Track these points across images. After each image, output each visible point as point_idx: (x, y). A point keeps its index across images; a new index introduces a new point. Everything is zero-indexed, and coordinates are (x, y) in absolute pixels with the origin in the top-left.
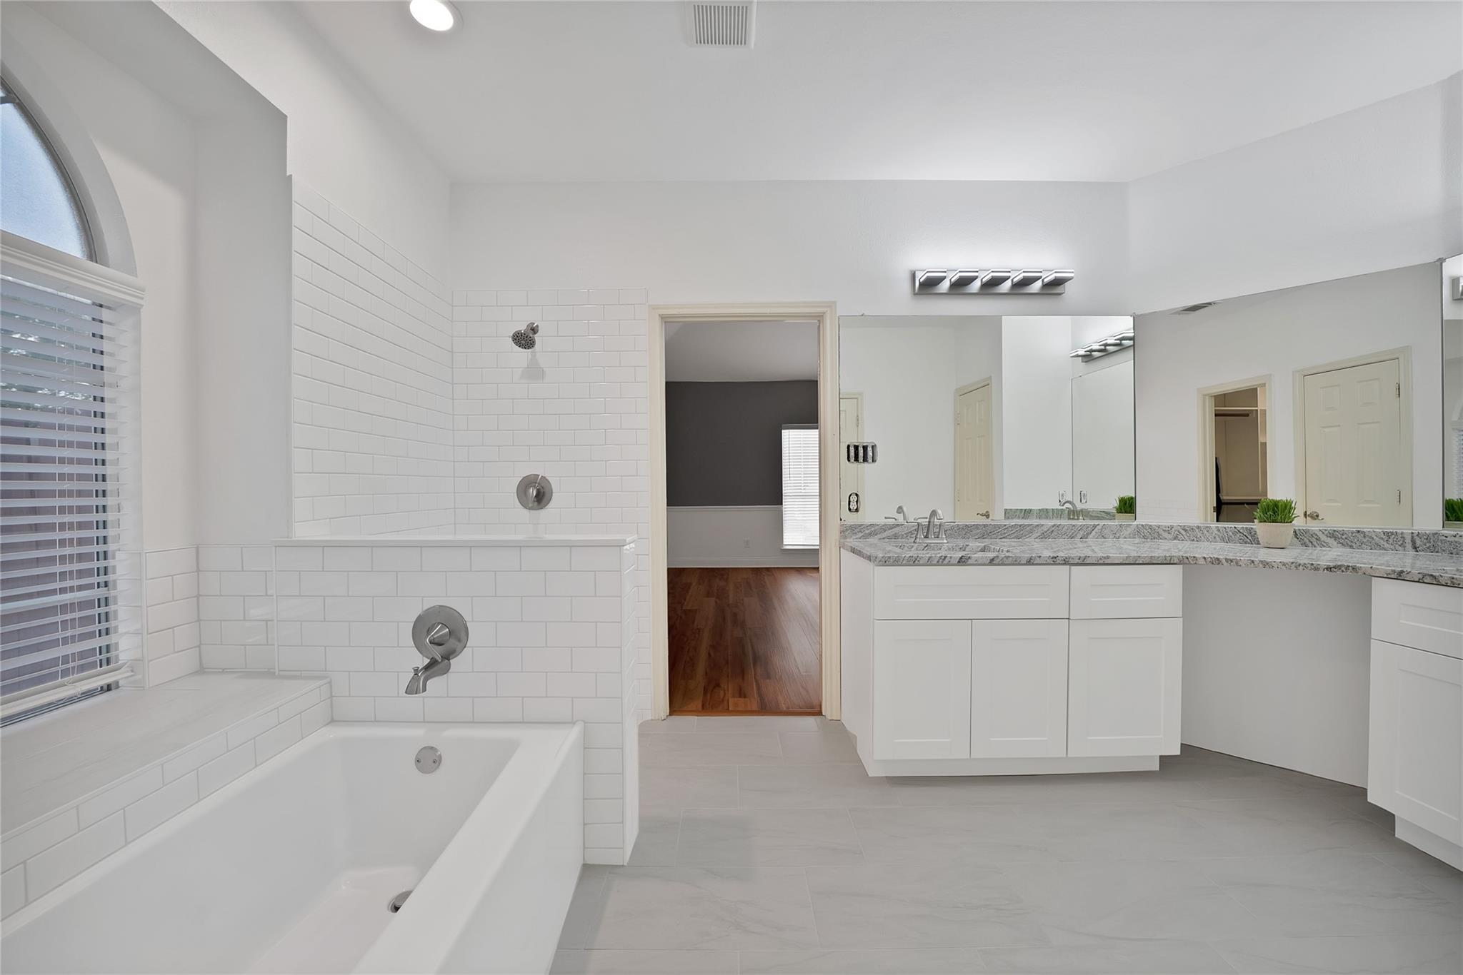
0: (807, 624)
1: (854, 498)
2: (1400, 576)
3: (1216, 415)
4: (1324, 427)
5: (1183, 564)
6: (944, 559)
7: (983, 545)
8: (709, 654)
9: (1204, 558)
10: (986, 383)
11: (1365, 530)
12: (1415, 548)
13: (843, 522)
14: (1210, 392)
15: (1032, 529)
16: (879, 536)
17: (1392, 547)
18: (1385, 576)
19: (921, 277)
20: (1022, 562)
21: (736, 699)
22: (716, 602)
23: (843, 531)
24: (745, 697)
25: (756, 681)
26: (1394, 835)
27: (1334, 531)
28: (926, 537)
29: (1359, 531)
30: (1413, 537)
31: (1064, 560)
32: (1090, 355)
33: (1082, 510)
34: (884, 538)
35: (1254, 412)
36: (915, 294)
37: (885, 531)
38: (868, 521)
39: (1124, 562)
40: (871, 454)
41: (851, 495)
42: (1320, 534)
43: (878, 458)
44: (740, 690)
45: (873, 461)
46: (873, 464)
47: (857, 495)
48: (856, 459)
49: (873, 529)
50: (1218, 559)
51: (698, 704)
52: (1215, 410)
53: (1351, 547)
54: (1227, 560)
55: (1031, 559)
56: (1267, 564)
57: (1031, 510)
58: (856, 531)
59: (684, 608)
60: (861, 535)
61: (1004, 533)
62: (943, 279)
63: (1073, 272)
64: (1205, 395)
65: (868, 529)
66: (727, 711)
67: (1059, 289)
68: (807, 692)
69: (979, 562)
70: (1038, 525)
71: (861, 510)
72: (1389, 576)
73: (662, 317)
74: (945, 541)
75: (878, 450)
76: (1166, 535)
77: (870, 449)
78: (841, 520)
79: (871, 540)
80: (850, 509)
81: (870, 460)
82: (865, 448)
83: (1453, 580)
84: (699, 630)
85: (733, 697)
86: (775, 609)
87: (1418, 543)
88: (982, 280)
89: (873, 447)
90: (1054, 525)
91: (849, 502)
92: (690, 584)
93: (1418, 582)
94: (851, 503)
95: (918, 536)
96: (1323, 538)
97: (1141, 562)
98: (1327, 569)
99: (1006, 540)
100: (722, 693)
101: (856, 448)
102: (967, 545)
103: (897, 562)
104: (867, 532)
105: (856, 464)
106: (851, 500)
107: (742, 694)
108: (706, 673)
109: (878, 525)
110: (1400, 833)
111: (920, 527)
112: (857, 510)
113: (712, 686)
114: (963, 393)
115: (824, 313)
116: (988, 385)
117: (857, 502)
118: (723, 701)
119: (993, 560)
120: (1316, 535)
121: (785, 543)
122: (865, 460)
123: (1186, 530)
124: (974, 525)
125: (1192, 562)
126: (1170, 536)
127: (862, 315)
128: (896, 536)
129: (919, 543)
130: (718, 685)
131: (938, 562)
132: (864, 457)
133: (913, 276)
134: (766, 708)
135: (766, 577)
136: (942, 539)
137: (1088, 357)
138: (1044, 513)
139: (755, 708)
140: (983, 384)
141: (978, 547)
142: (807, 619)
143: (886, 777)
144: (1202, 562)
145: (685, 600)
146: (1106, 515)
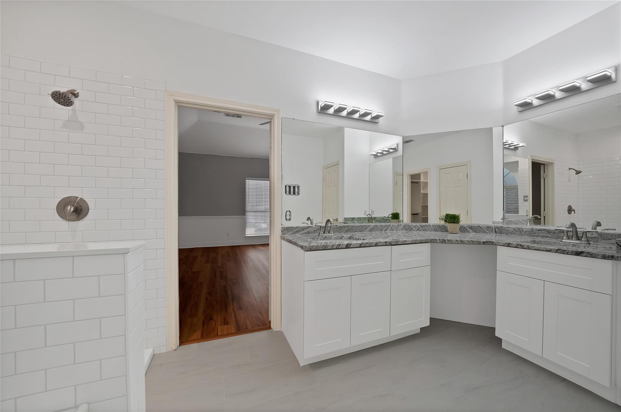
0: (259, 274)
1: (288, 213)
2: (509, 245)
3: (411, 183)
4: (445, 188)
5: (431, 243)
6: (339, 246)
7: (350, 236)
8: (207, 299)
9: (439, 239)
10: (337, 163)
11: (481, 226)
12: (496, 232)
13: (283, 226)
14: (410, 173)
15: (366, 227)
16: (301, 233)
17: (489, 232)
18: (503, 245)
19: (321, 104)
20: (373, 245)
21: (222, 326)
22: (211, 266)
23: (283, 231)
24: (228, 324)
25: (234, 312)
26: (502, 347)
27: (471, 226)
28: (324, 233)
29: (479, 226)
30: (495, 228)
31: (390, 243)
32: (377, 155)
33: (374, 218)
34: (303, 234)
35: (420, 182)
36: (319, 112)
37: (304, 230)
38: (295, 225)
39: (412, 243)
40: (297, 191)
41: (287, 212)
42: (467, 227)
43: (301, 192)
44: (225, 319)
45: (298, 194)
46: (298, 196)
47: (290, 211)
48: (290, 193)
49: (298, 229)
50: (444, 240)
51: (198, 334)
52: (411, 181)
53: (477, 232)
54: (448, 240)
55: (377, 243)
56: (462, 241)
57: (354, 218)
58: (289, 230)
59: (193, 271)
60: (292, 232)
61: (356, 230)
62: (332, 106)
63: (384, 113)
64: (408, 175)
65: (295, 229)
66: (217, 336)
67: (377, 121)
68: (262, 315)
69: (355, 247)
70: (369, 226)
71: (292, 219)
72: (504, 245)
73: (177, 102)
74: (333, 235)
75: (301, 188)
76: (414, 229)
77: (296, 188)
78: (282, 225)
79: (297, 235)
80: (286, 219)
81: (296, 194)
82: (294, 187)
83: (529, 247)
84: (201, 283)
85: (221, 325)
86: (242, 267)
87: (497, 230)
88: (347, 111)
89: (298, 187)
90: (375, 225)
91: (286, 215)
92: (197, 256)
93: (515, 247)
94: (287, 216)
95: (321, 233)
96: (468, 229)
97: (417, 242)
98: (483, 243)
99: (356, 233)
100: (214, 324)
101: (290, 187)
102: (343, 236)
103: (317, 249)
104: (295, 231)
105: (289, 196)
106: (287, 214)
107: (226, 322)
108: (205, 311)
109: (300, 227)
110: (504, 346)
111: (322, 228)
112: (290, 220)
113: (208, 319)
114: (327, 167)
115: (274, 115)
116: (338, 164)
117: (290, 215)
118: (214, 329)
119: (361, 245)
120: (466, 228)
121: (246, 234)
122: (294, 193)
123: (421, 227)
124: (343, 226)
125: (435, 242)
126: (416, 229)
127: (293, 119)
128: (309, 233)
129: (321, 236)
130: (211, 319)
131: (337, 247)
132: (293, 192)
133: (318, 103)
134: (240, 330)
135: (237, 251)
136: (331, 233)
137: (376, 156)
138: (359, 219)
139: (233, 331)
140: (336, 164)
141: (348, 237)
142: (258, 271)
143: (309, 364)
144: (438, 241)
145: (194, 266)
146: (384, 220)
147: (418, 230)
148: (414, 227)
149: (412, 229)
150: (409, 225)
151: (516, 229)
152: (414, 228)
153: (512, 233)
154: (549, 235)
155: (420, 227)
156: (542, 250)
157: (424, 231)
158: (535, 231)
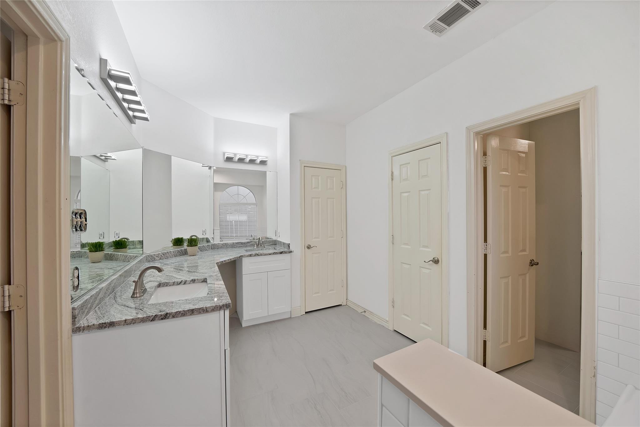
12: (212, 249)
30: (211, 245)
36: (102, 77)
67: (135, 121)
115: (62, 41)
147: (160, 259)
148: (156, 256)
149: (155, 259)
150: (151, 255)
151: (224, 244)
152: (157, 258)
153: (221, 248)
154: (242, 246)
155: (163, 256)
156: (267, 255)
157: (166, 258)
158: (235, 244)
